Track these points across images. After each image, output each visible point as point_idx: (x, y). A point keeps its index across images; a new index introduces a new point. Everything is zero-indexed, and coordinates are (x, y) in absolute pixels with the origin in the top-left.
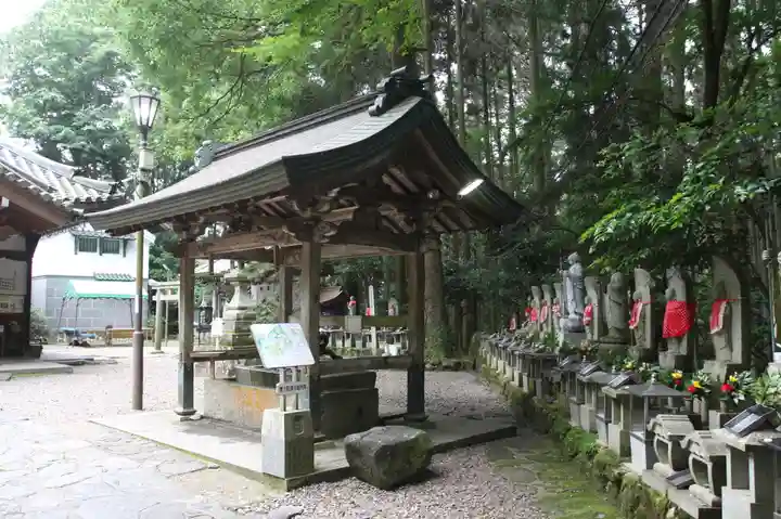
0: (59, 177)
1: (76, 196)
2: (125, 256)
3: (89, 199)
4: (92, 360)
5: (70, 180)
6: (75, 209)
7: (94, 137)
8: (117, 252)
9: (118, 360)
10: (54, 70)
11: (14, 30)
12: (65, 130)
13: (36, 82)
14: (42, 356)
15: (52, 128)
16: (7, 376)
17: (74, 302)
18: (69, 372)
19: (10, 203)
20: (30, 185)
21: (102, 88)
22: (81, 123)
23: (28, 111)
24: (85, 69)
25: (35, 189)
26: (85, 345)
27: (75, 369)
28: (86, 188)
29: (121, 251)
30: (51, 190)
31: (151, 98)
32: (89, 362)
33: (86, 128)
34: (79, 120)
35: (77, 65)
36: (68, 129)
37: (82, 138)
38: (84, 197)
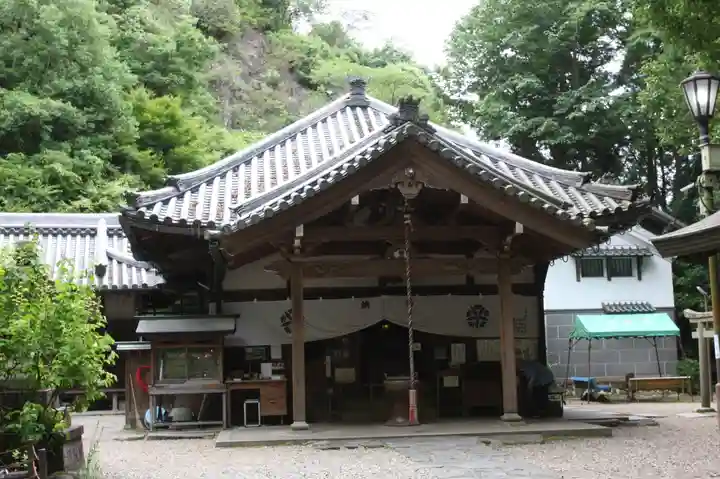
0: (565, 187)
1: (590, 210)
2: (640, 278)
3: (606, 211)
4: (627, 419)
5: (578, 189)
6: (598, 228)
7: (581, 125)
8: (630, 274)
9: (657, 420)
10: (523, 49)
11: (476, 11)
12: (547, 123)
13: (504, 69)
14: (564, 414)
15: (530, 122)
16: (539, 438)
17: (585, 344)
18: (609, 435)
19: (525, 228)
20: (544, 203)
21: (581, 58)
22: (564, 110)
23: (502, 107)
24: (562, 39)
25: (549, 208)
26: (603, 400)
27: (615, 431)
28: (601, 197)
29: (635, 272)
30: (566, 206)
31: (709, 79)
32: (622, 422)
33: (571, 116)
34: (561, 106)
35: (552, 36)
36: (550, 120)
37: (566, 128)
38: (600, 207)
